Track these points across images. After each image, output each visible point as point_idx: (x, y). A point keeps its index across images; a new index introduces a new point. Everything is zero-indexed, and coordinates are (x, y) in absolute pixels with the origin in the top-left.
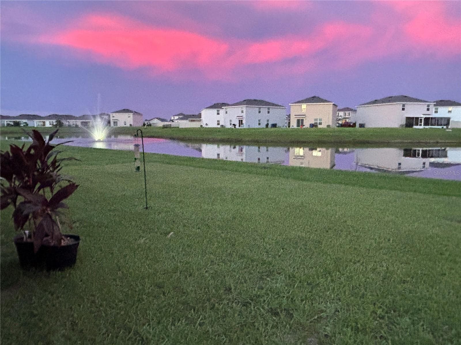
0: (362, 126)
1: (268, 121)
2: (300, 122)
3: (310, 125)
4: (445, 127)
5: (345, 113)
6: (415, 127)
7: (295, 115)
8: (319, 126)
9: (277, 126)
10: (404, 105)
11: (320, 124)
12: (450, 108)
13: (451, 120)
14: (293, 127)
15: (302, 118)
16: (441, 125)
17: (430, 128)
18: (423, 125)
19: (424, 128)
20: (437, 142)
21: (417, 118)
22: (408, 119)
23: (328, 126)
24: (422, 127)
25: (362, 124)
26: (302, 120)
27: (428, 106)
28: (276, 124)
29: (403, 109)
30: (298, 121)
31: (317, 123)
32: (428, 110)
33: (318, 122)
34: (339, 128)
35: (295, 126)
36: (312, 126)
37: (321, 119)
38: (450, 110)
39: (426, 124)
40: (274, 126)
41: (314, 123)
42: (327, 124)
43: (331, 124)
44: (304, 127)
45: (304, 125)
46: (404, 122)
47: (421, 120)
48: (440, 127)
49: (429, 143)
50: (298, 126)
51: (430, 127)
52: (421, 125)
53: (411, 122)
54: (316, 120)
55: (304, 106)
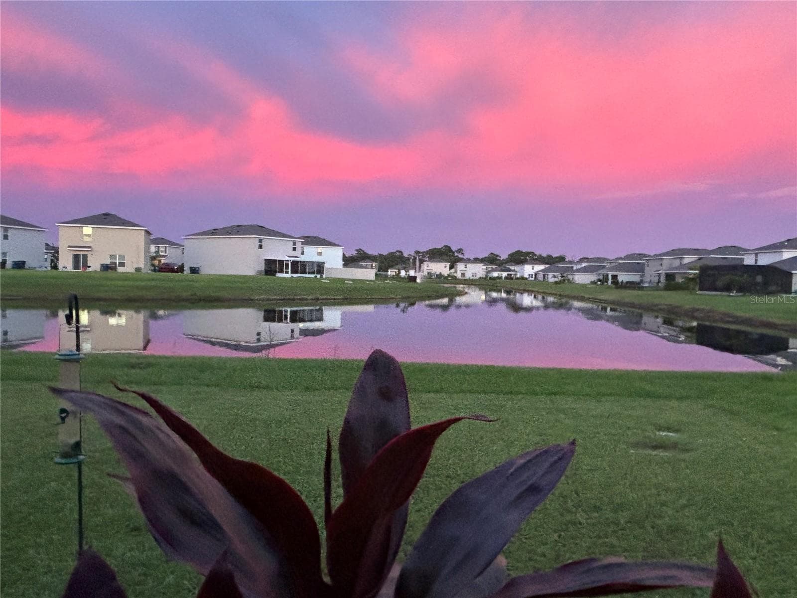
0: (194, 271)
1: (4, 254)
2: (79, 261)
3: (102, 265)
4: (318, 276)
5: (159, 247)
6: (279, 275)
7: (69, 247)
8: (120, 269)
9: (26, 267)
10: (260, 241)
11: (122, 264)
12: (320, 249)
13: (326, 266)
14: (64, 269)
15: (84, 253)
16: (313, 273)
17: (300, 277)
18: (290, 272)
19: (292, 277)
20: (318, 299)
21: (281, 262)
22: (269, 262)
23: (138, 270)
24: (289, 275)
25: (195, 268)
26: (85, 257)
27: (294, 243)
28: (24, 263)
29: (260, 247)
30: (76, 257)
31: (115, 263)
32: (294, 249)
33: (117, 261)
34: (158, 273)
35: (70, 268)
36: (105, 268)
37: (124, 257)
38: (319, 251)
39: (294, 271)
40: (20, 265)
41: (109, 263)
42: (136, 266)
43: (142, 266)
44: (90, 270)
45: (89, 267)
46: (262, 267)
47: (287, 265)
48: (312, 276)
49: (306, 299)
50: (76, 266)
51: (299, 275)
52: (287, 272)
53: (272, 267)
54: (113, 257)
55: (88, 230)
